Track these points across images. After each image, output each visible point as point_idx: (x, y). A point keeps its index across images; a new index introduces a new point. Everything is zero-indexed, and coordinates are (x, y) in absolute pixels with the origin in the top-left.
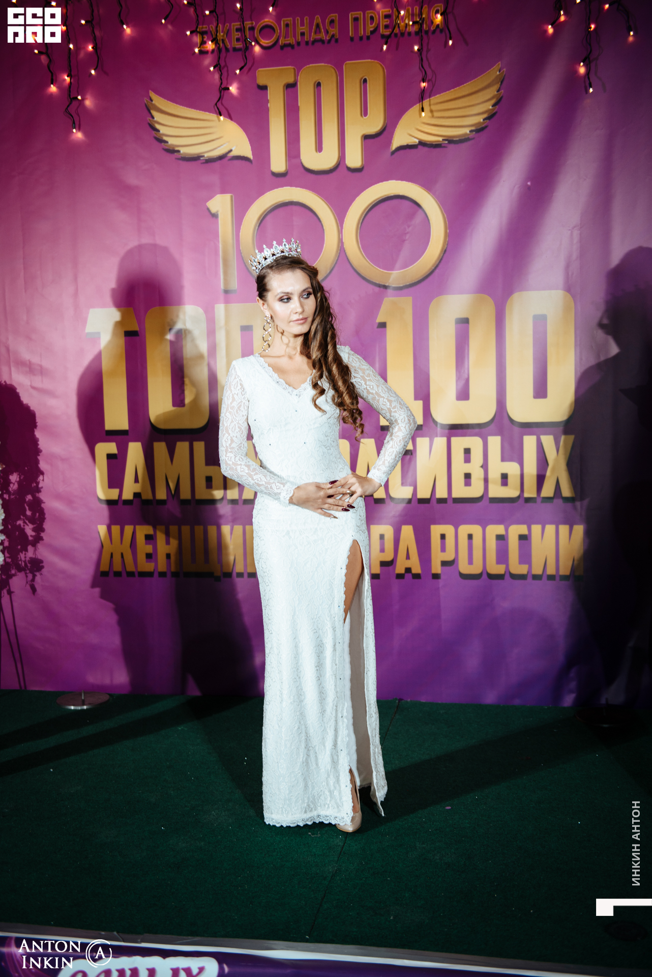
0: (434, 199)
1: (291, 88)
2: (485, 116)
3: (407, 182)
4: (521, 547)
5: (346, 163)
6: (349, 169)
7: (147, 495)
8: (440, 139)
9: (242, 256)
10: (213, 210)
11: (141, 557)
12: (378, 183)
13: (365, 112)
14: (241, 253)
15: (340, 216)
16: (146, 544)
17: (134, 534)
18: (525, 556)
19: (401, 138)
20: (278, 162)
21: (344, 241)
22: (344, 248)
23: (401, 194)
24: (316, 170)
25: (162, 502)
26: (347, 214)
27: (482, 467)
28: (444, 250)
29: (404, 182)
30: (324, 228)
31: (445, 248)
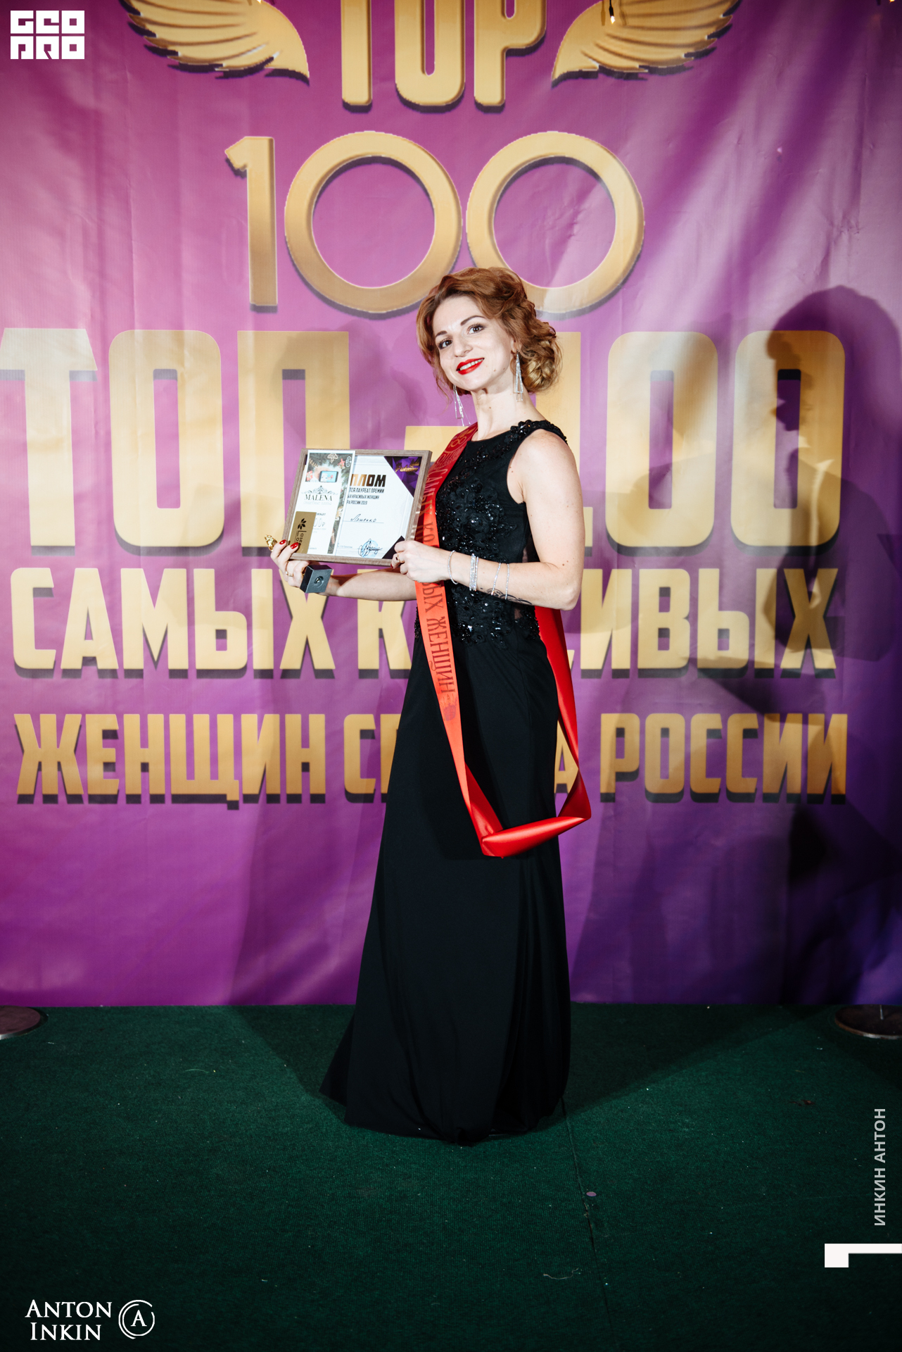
0: (623, 167)
3: (578, 136)
4: (746, 750)
5: (475, 95)
6: (479, 106)
7: (107, 661)
9: (288, 248)
10: (237, 164)
11: (95, 771)
12: (530, 134)
13: (509, 9)
14: (286, 243)
15: (462, 186)
16: (105, 746)
17: (82, 727)
18: (752, 764)
20: (356, 87)
21: (467, 231)
22: (467, 243)
23: (567, 156)
24: (421, 104)
25: (138, 673)
26: (475, 184)
27: (687, 618)
28: (636, 256)
29: (574, 135)
30: (434, 207)
31: (639, 252)
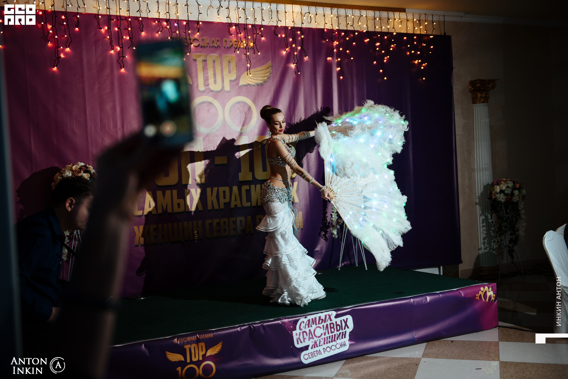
1: (205, 61)
2: (267, 77)
3: (245, 97)
5: (224, 89)
6: (226, 91)
7: (154, 212)
8: (254, 84)
12: (235, 97)
13: (230, 72)
15: (223, 107)
16: (154, 232)
19: (242, 82)
20: (201, 87)
21: (225, 116)
22: (225, 119)
23: (243, 101)
24: (214, 91)
25: (160, 215)
26: (226, 107)
30: (218, 111)
